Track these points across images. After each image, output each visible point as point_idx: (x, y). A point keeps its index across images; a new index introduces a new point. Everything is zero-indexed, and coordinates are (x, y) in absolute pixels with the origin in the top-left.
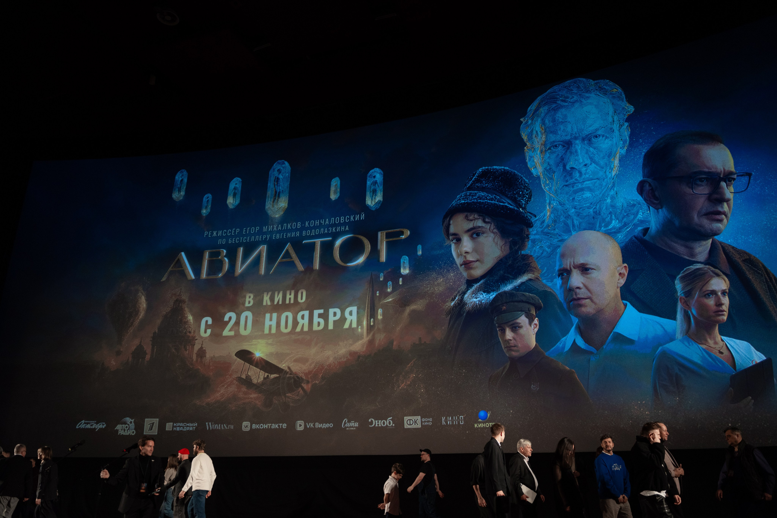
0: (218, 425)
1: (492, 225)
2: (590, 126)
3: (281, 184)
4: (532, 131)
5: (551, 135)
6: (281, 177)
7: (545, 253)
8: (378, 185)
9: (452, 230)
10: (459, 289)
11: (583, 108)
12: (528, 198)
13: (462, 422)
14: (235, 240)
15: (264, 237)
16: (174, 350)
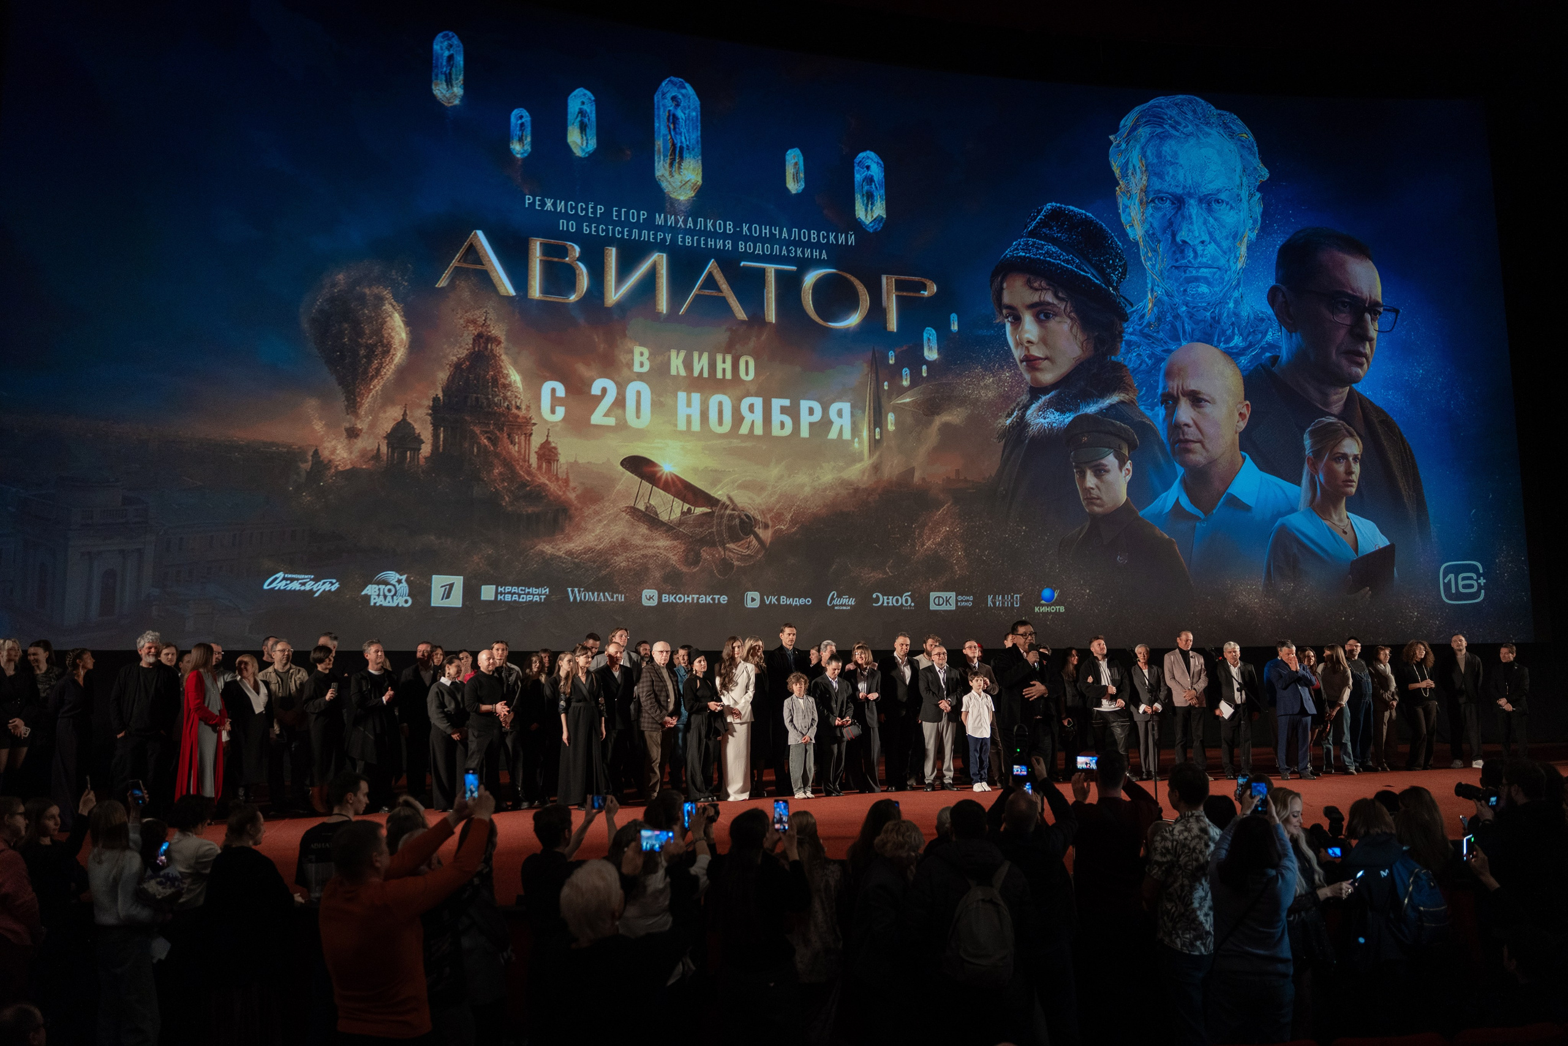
0: (593, 594)
1: (1069, 305)
2: (1210, 182)
3: (682, 130)
4: (1127, 163)
5: (1155, 179)
6: (680, 114)
7: (1144, 366)
8: (875, 185)
9: (1006, 299)
10: (1019, 400)
11: (1200, 148)
12: (1121, 273)
13: (1017, 604)
14: (597, 228)
15: (660, 235)
16: (485, 441)
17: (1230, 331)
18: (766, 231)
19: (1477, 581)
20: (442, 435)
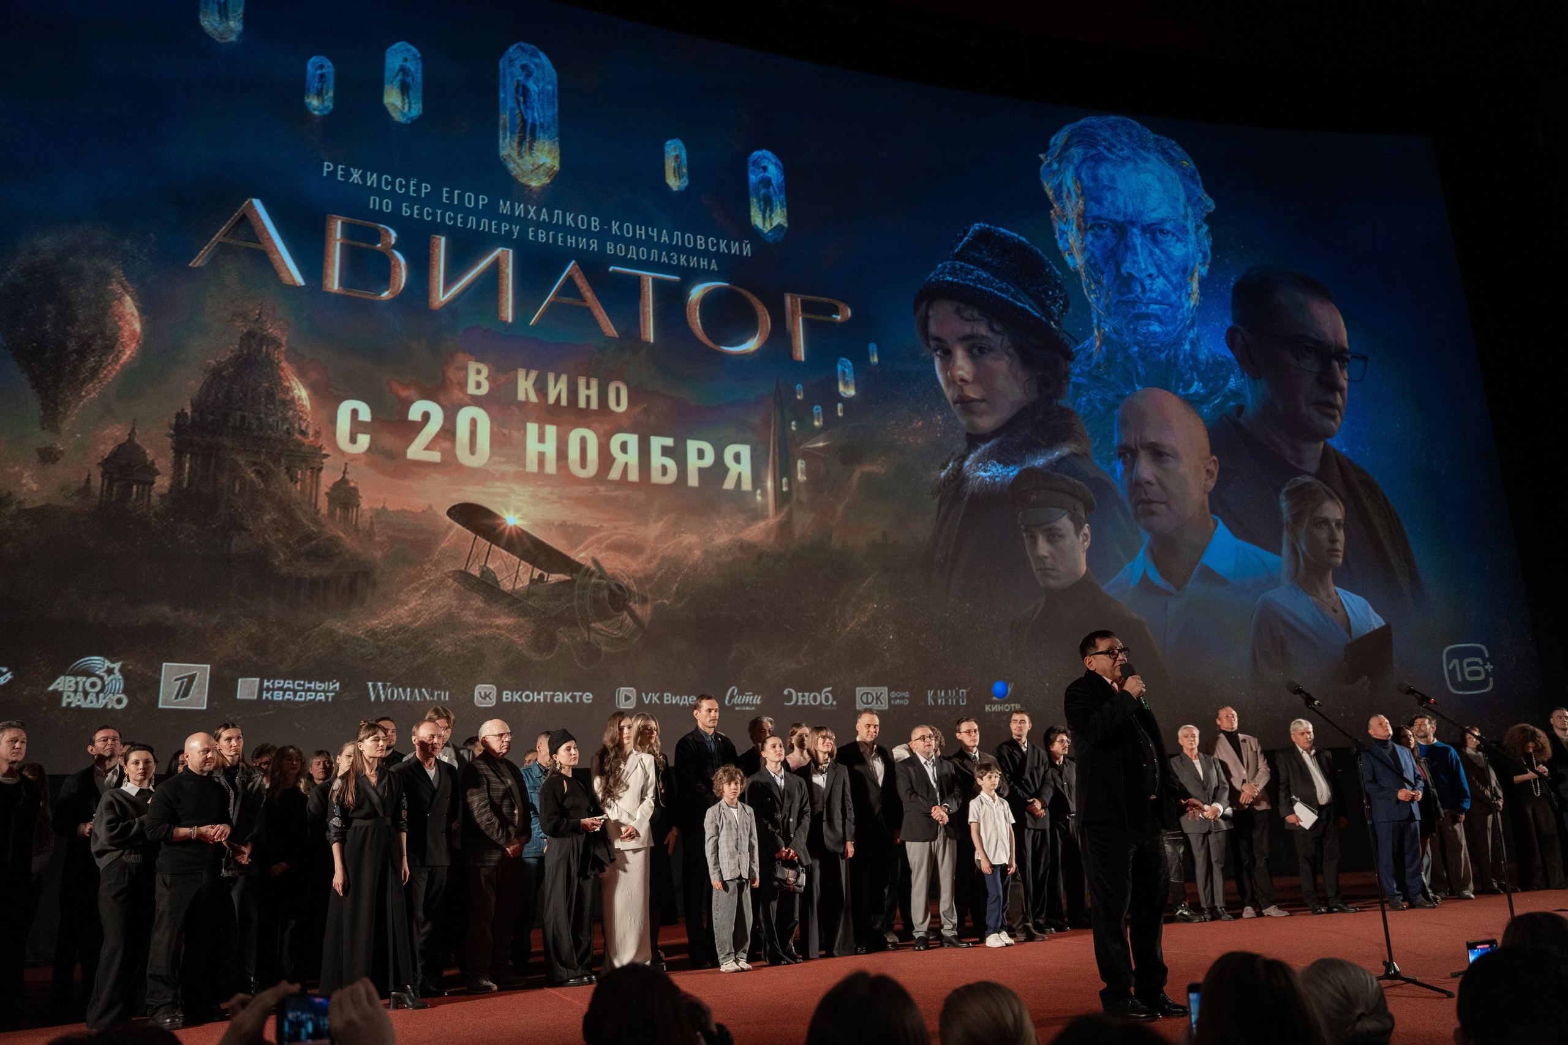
0: (404, 691)
1: (1006, 340)
2: (1153, 210)
3: (534, 104)
4: (1060, 185)
6: (532, 86)
7: (1095, 413)
8: (774, 189)
9: (933, 329)
10: (954, 448)
12: (1063, 306)
13: (963, 701)
14: (421, 210)
15: (505, 227)
16: (253, 475)
17: (1189, 376)
18: (641, 232)
19: (1483, 666)
20: (187, 465)
